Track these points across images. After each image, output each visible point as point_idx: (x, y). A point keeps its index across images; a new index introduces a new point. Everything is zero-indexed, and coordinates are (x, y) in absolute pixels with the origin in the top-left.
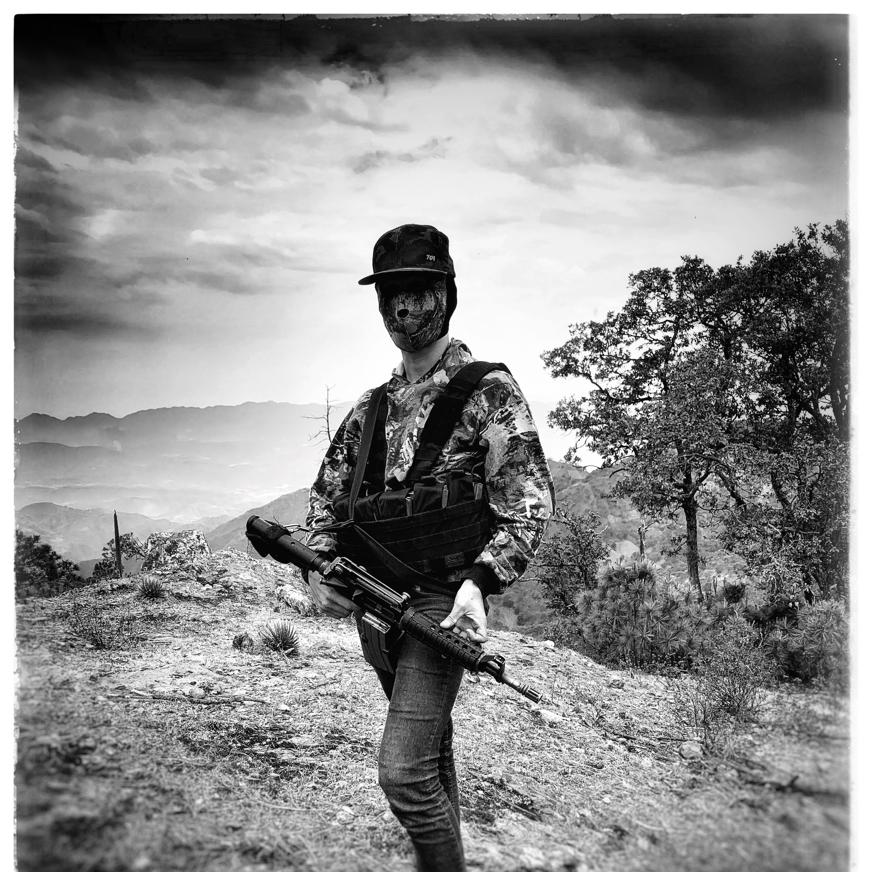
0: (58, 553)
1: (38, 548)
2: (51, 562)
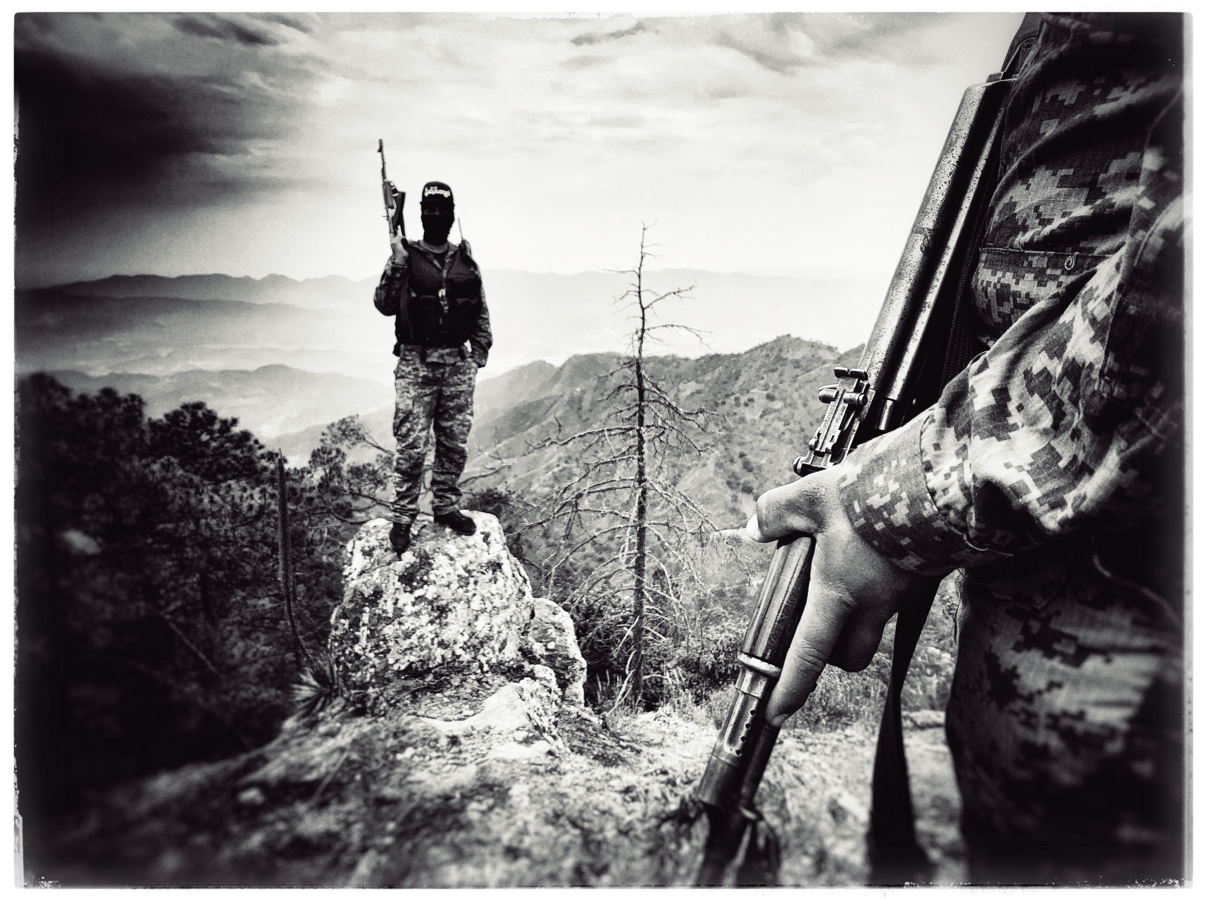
0: (262, 442)
1: (236, 434)
2: (250, 454)
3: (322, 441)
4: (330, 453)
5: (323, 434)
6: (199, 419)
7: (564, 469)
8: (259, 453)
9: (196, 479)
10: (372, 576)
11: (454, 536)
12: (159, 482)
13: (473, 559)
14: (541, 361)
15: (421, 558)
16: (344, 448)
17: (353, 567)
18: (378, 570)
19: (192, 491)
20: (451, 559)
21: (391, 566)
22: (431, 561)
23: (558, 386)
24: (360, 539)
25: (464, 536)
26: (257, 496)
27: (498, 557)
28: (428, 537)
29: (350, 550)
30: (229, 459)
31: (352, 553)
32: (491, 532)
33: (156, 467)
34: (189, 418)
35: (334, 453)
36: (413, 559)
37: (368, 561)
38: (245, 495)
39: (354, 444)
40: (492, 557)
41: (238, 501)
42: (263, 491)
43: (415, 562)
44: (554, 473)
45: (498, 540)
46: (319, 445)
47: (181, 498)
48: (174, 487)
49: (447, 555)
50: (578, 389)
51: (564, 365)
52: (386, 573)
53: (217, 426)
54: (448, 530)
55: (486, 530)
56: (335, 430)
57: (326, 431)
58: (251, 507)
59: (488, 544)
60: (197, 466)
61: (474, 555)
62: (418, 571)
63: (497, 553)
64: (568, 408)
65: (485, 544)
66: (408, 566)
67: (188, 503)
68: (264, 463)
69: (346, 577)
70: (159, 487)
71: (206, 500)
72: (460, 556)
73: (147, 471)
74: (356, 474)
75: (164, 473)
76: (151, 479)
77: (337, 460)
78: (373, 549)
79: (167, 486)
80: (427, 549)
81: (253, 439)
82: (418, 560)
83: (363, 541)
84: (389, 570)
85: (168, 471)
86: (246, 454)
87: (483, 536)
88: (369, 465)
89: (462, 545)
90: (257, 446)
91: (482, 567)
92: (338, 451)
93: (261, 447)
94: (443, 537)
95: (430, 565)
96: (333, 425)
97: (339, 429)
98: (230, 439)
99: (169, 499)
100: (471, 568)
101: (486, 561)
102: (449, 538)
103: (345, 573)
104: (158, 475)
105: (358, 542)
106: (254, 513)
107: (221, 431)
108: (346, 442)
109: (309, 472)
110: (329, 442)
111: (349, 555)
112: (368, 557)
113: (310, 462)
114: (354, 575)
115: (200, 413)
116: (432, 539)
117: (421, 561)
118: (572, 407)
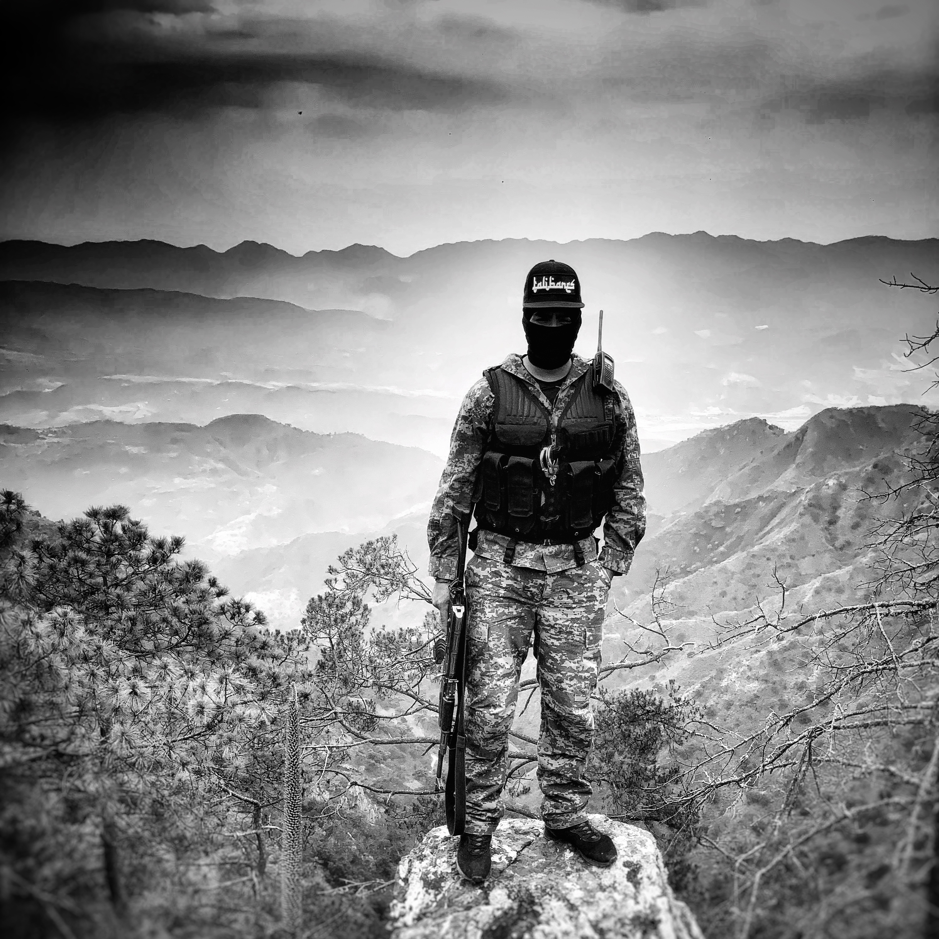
0: (222, 583)
3: (328, 582)
4: (342, 606)
5: (331, 570)
6: (117, 538)
7: (793, 645)
8: (217, 602)
9: (108, 647)
10: (439, 925)
11: (579, 866)
12: (46, 654)
13: (609, 910)
14: (754, 420)
15: (521, 902)
16: (368, 600)
17: (407, 904)
18: (450, 918)
19: (100, 672)
20: (572, 907)
21: (471, 913)
22: (537, 908)
23: (790, 473)
24: (421, 858)
25: (594, 869)
26: (212, 686)
27: (654, 909)
28: (534, 864)
29: (403, 875)
30: (166, 613)
31: (406, 880)
32: (643, 863)
33: (42, 626)
34: (98, 535)
35: (349, 606)
36: (507, 904)
37: (432, 897)
38: (192, 684)
39: (386, 593)
40: (642, 908)
41: (177, 694)
42: (223, 680)
43: (511, 909)
44: (770, 653)
45: (655, 877)
46: (324, 591)
47: (81, 683)
48: (71, 662)
49: (565, 899)
50: (831, 482)
51: (803, 431)
52: (463, 925)
53: (146, 551)
54: (568, 854)
55: (635, 859)
56: (353, 563)
57: (338, 566)
58: (201, 710)
59: (637, 884)
60: (109, 623)
61: (611, 903)
62: (515, 923)
63: (650, 900)
64: (807, 519)
65: (630, 885)
66: (498, 913)
67: (93, 695)
68: (225, 623)
69: (395, 920)
70: (45, 662)
71: (125, 692)
72: (589, 903)
73: (27, 633)
74: (387, 648)
75: (55, 637)
76: (32, 648)
77: (353, 619)
78: (442, 878)
79: (57, 661)
80: (532, 886)
81: (206, 578)
82: (515, 905)
83: (425, 863)
84: (467, 919)
85: (62, 635)
86: (194, 607)
87: (627, 870)
88: (411, 631)
89: (592, 884)
90: (214, 590)
91: (623, 925)
92: (356, 603)
93: (220, 594)
94: (559, 867)
95: (536, 915)
96: (349, 554)
97: (361, 561)
98: (168, 577)
99: (62, 684)
100: (604, 925)
101: (630, 916)
102: (569, 869)
103: (394, 914)
104: (46, 642)
105: (416, 863)
106: (206, 719)
107: (153, 560)
108: (373, 589)
109: (302, 641)
110: (340, 585)
111: (402, 883)
112: (432, 891)
113: (304, 621)
114: (409, 919)
115: (118, 528)
116: (541, 868)
117: (520, 906)
118: (816, 519)
